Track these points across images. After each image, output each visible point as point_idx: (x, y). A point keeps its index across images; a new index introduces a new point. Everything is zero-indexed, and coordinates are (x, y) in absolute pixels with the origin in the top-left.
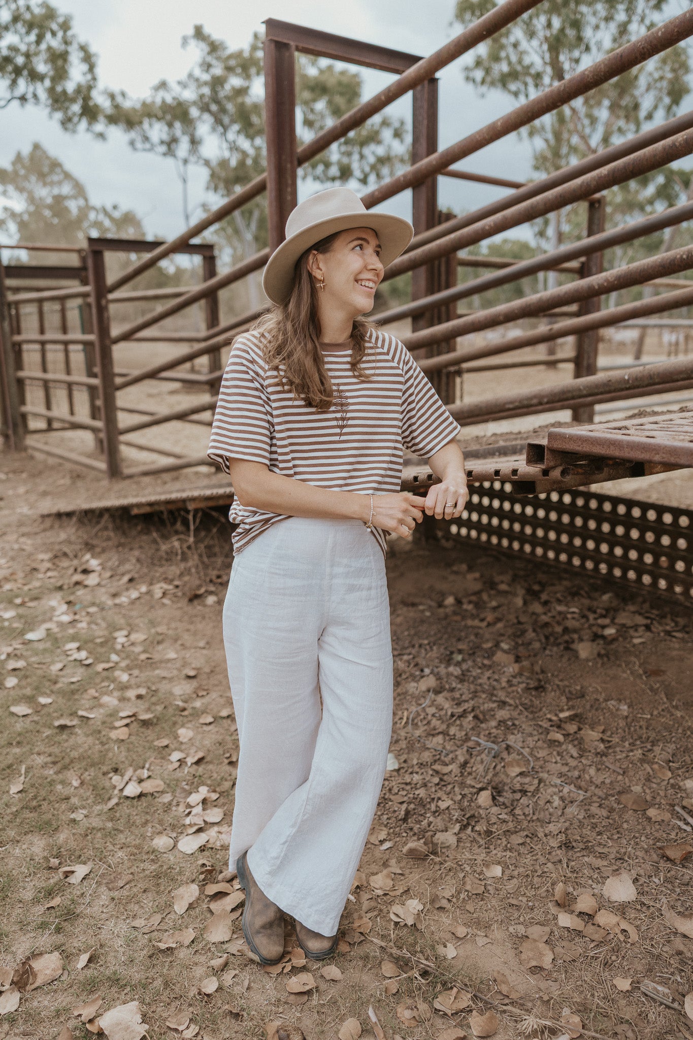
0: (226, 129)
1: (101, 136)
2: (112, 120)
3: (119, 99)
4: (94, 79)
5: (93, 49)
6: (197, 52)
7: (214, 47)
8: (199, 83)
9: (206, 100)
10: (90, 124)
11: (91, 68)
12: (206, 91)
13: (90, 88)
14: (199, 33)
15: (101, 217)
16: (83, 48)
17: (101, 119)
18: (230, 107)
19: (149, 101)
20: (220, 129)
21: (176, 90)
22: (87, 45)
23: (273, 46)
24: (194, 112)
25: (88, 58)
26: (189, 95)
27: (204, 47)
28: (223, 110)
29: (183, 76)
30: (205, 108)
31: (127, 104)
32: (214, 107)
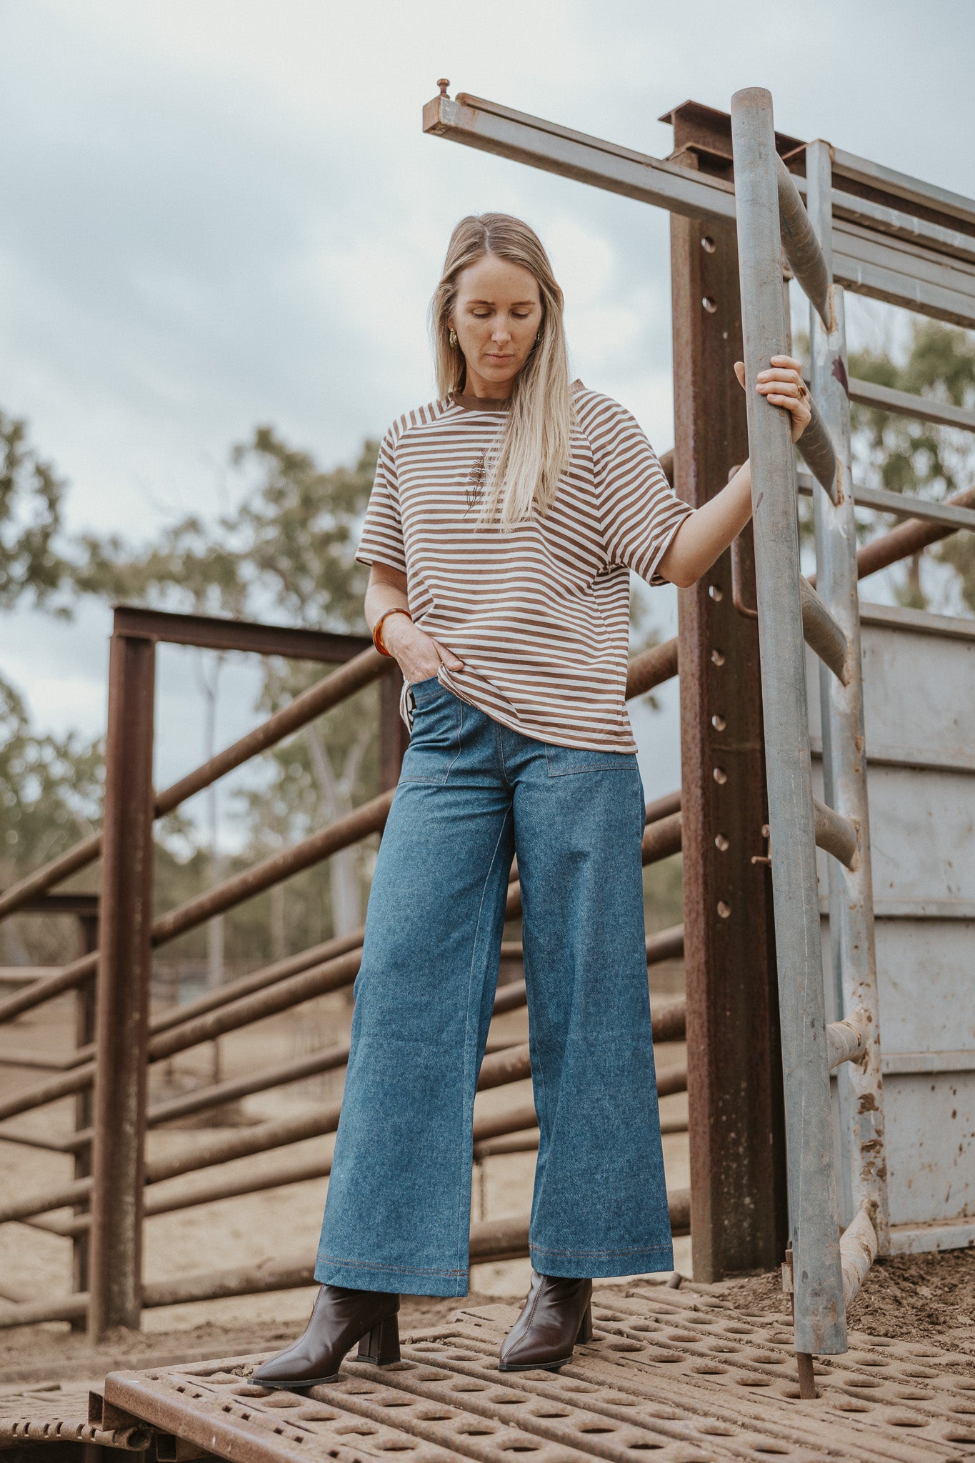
0: (303, 599)
1: (65, 614)
2: (87, 585)
3: (107, 552)
4: (56, 520)
5: (59, 473)
6: (257, 471)
7: (293, 464)
8: (259, 521)
9: (271, 551)
10: (41, 596)
11: (52, 504)
12: (272, 533)
13: (46, 535)
14: (265, 441)
15: (48, 754)
16: (43, 473)
17: (66, 584)
18: (316, 565)
19: (164, 552)
20: (294, 599)
21: (216, 533)
22: (49, 467)
23: (122, 644)
24: (247, 571)
25: (50, 489)
26: (238, 542)
27: (273, 462)
28: (302, 569)
29: (232, 512)
30: (267, 563)
31: (121, 560)
32: (285, 563)
